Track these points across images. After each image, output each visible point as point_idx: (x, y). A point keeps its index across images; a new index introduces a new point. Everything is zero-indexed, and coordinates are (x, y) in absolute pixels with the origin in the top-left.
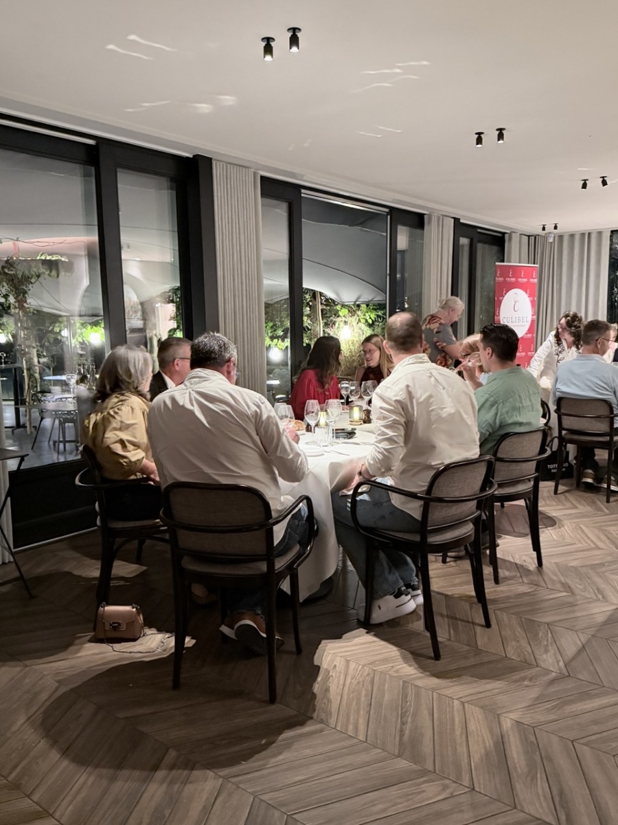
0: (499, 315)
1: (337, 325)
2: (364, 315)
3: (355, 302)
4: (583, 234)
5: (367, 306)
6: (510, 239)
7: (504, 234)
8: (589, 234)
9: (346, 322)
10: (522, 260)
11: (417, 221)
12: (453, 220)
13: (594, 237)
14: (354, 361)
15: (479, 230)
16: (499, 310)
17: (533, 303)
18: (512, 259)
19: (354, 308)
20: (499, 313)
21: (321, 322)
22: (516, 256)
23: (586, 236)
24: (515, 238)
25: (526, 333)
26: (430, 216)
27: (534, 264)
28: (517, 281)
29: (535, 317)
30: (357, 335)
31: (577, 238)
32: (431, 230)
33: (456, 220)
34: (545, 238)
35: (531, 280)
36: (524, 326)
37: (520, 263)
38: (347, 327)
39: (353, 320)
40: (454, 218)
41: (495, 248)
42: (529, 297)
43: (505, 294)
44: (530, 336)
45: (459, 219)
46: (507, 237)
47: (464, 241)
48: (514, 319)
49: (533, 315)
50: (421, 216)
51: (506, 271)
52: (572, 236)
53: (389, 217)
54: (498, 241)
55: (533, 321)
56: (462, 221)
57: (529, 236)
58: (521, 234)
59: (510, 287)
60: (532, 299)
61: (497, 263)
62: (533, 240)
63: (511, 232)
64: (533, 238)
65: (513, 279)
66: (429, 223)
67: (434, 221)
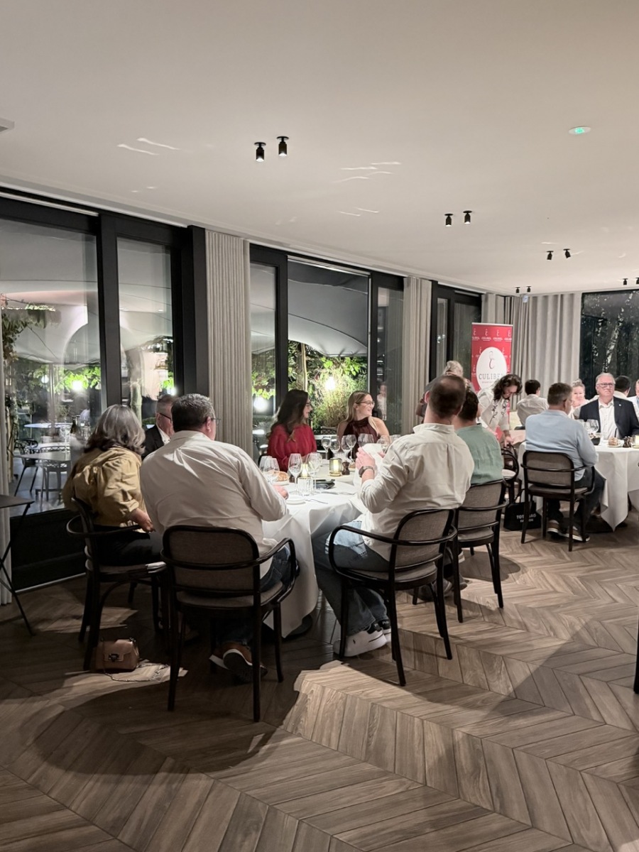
0: (475, 372)
1: (321, 376)
2: (349, 367)
3: (339, 355)
4: (556, 296)
5: (351, 359)
6: (486, 300)
7: (480, 294)
8: (562, 296)
9: (330, 374)
10: (498, 321)
11: (397, 283)
12: (430, 283)
13: (566, 298)
14: (338, 412)
15: (456, 291)
16: (476, 367)
17: (508, 361)
18: (489, 320)
19: (338, 361)
20: (475, 369)
21: (306, 373)
22: (492, 315)
23: (559, 299)
24: (491, 300)
26: (409, 279)
27: (510, 323)
28: (492, 340)
30: (341, 386)
31: (550, 300)
32: (410, 292)
33: (434, 283)
34: (521, 298)
35: (506, 339)
37: (496, 323)
38: (331, 378)
39: (337, 372)
40: (432, 281)
41: (472, 308)
42: (504, 355)
43: (482, 352)
45: (437, 282)
46: (483, 298)
47: (442, 301)
48: (490, 376)
50: (401, 279)
51: (482, 331)
52: (546, 297)
53: (370, 280)
54: (475, 301)
56: (439, 283)
57: (505, 297)
58: (497, 295)
59: (486, 345)
60: (506, 356)
61: (473, 323)
62: (509, 301)
63: (488, 293)
64: (509, 298)
65: (489, 338)
66: (409, 285)
67: (413, 284)
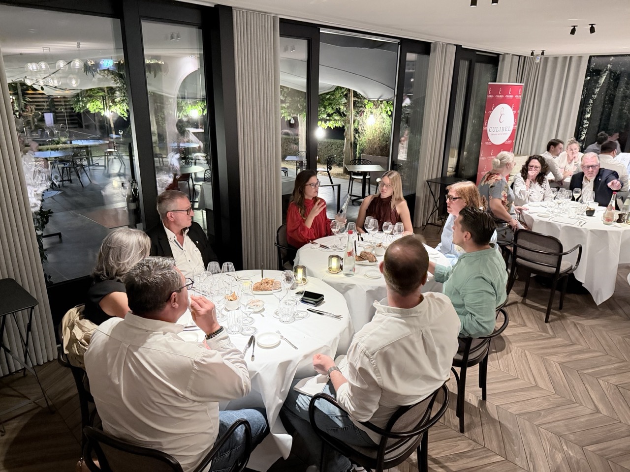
0: (487, 126)
1: (365, 113)
2: (386, 108)
3: (378, 99)
4: (565, 58)
5: (387, 102)
6: (503, 59)
8: (571, 58)
9: (371, 113)
10: (511, 80)
11: (425, 48)
12: (455, 47)
13: (574, 60)
14: (375, 143)
15: (478, 53)
16: (487, 121)
17: (515, 115)
19: (377, 104)
20: (487, 124)
21: (353, 111)
22: (507, 76)
23: (568, 60)
24: (508, 59)
25: (507, 140)
27: (521, 83)
29: (516, 126)
30: (378, 123)
31: (560, 61)
32: (436, 57)
33: (458, 47)
34: (534, 59)
35: (517, 96)
36: (506, 134)
37: (509, 82)
38: (372, 116)
39: (377, 111)
40: (457, 45)
41: (490, 66)
42: (513, 110)
43: (494, 108)
44: (510, 142)
45: (461, 46)
46: (501, 58)
47: (464, 65)
48: (499, 129)
49: (514, 125)
50: (428, 45)
51: (496, 90)
52: (556, 58)
55: (514, 130)
57: (520, 56)
59: (497, 102)
60: (515, 112)
61: (490, 83)
62: (522, 60)
64: (523, 58)
65: (502, 96)
66: (435, 50)
67: (439, 49)
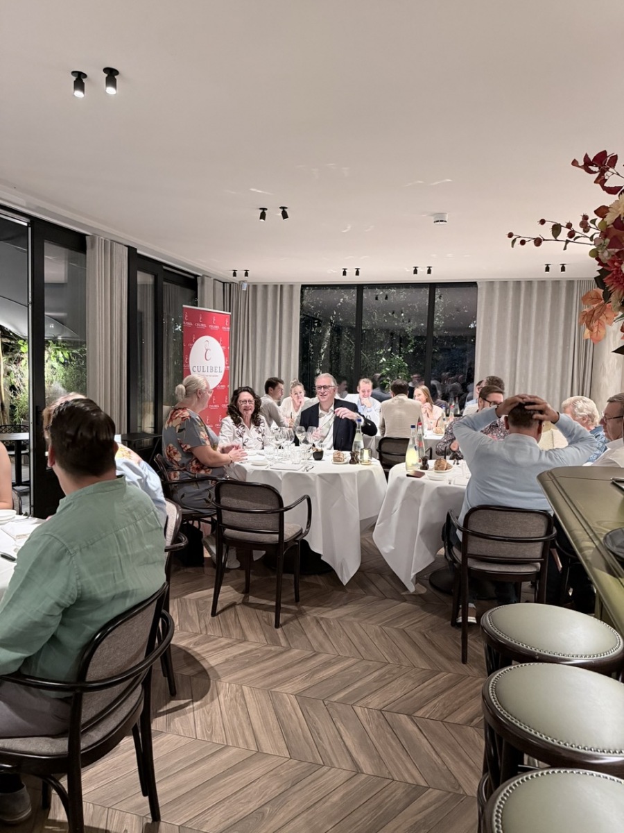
0: (188, 364)
4: (276, 286)
6: (203, 283)
7: (196, 276)
8: (281, 286)
10: (217, 307)
11: (76, 243)
13: (285, 289)
15: (165, 267)
17: (225, 352)
18: (206, 304)
20: (188, 360)
22: (210, 302)
23: (278, 288)
24: (208, 284)
25: (219, 384)
26: (93, 238)
28: (208, 328)
29: (229, 367)
31: (270, 289)
32: (96, 256)
33: (132, 251)
34: (240, 285)
35: (224, 328)
36: (217, 376)
37: (213, 309)
40: (129, 247)
42: (222, 345)
43: (195, 340)
44: (223, 387)
45: (136, 249)
46: (199, 279)
48: (206, 369)
49: (226, 365)
50: (82, 237)
51: (195, 316)
52: (265, 287)
53: (30, 230)
54: (190, 283)
55: (226, 372)
56: (139, 252)
57: (224, 283)
58: (215, 280)
59: (200, 333)
60: (224, 348)
61: (184, 306)
62: (228, 287)
63: (204, 276)
65: (204, 326)
66: (93, 246)
67: (99, 246)
